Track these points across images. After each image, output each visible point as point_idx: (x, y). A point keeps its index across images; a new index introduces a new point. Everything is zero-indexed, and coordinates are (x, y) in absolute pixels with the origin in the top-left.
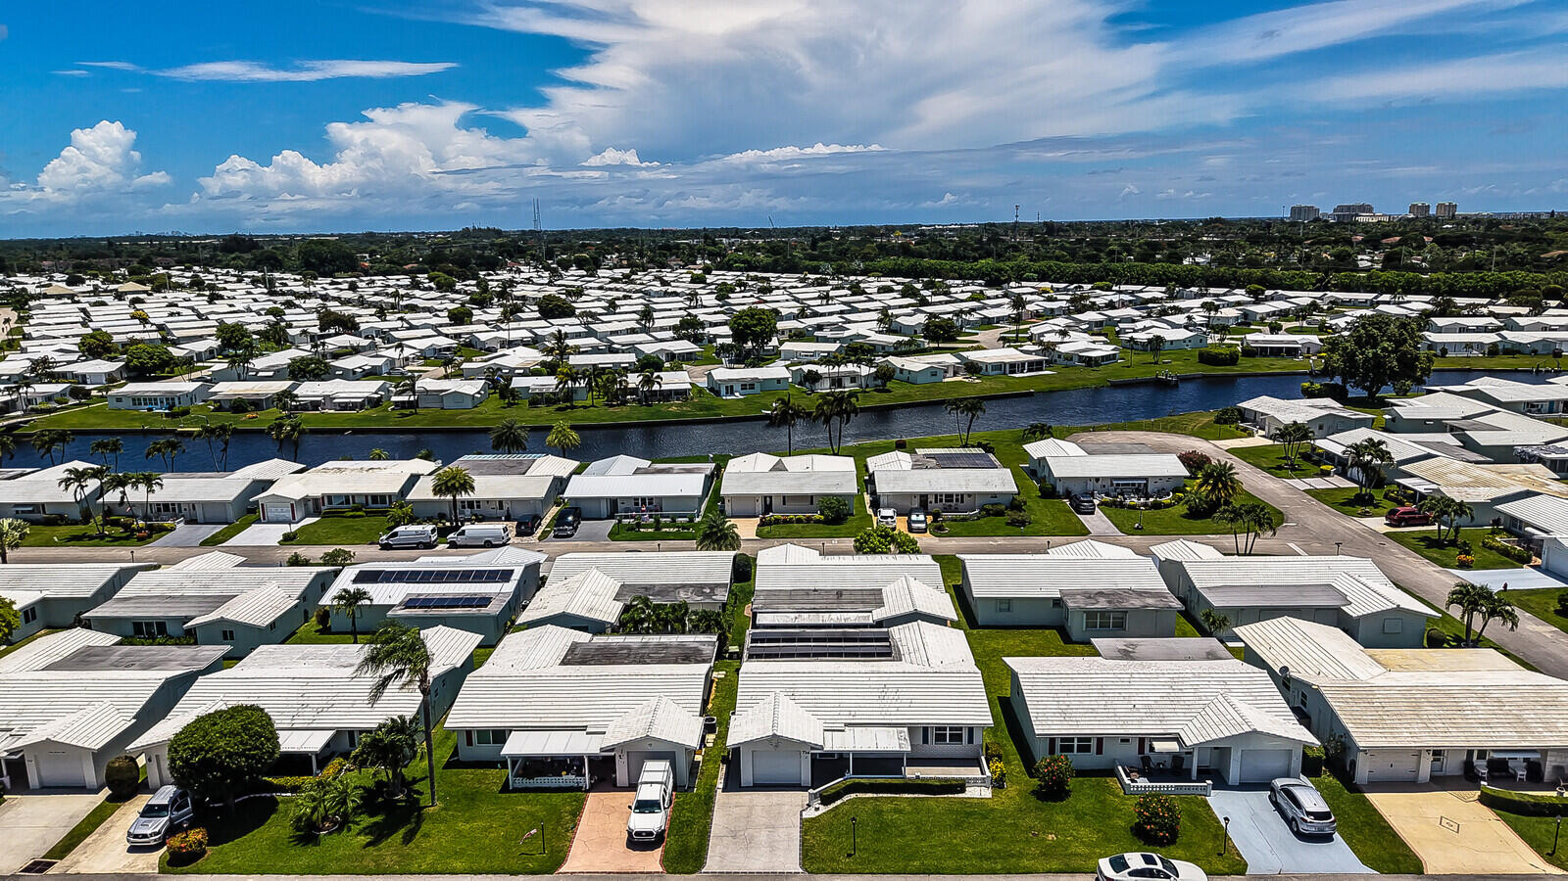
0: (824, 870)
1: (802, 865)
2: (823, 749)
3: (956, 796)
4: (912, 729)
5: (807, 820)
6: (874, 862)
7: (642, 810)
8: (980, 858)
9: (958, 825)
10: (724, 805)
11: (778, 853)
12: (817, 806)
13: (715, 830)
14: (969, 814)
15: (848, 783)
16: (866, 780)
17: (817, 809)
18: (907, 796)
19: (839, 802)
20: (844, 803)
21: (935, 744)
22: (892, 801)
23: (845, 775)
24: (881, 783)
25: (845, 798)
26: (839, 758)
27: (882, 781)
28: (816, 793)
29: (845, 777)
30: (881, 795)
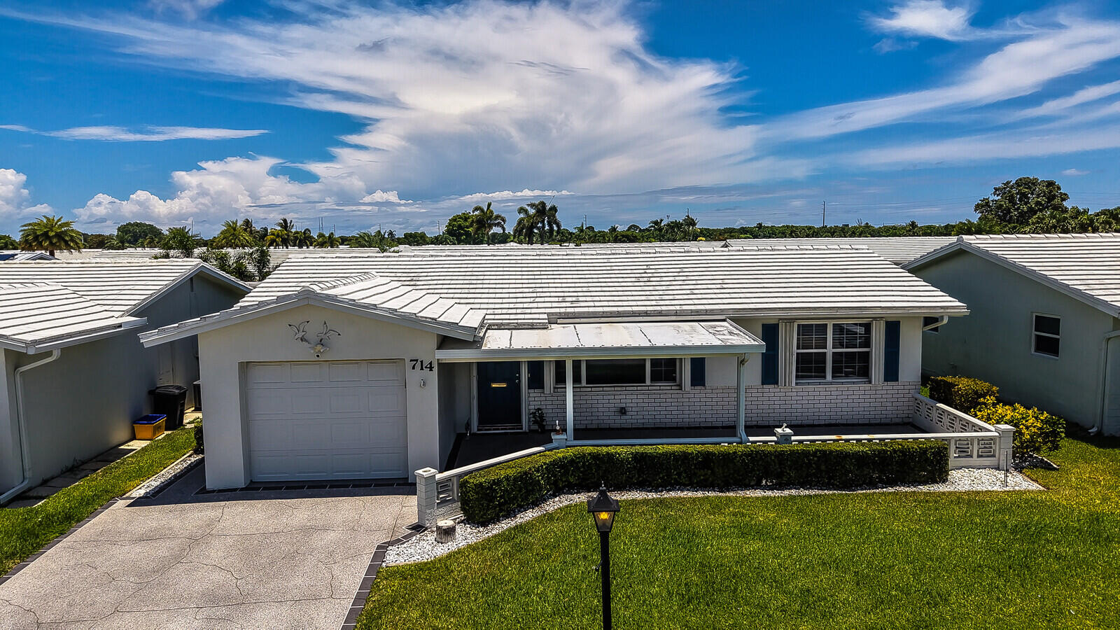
3: (924, 488)
12: (446, 523)
15: (560, 455)
16: (622, 449)
17: (448, 533)
18: (759, 493)
19: (529, 515)
20: (550, 517)
21: (797, 384)
22: (717, 508)
23: (551, 441)
24: (674, 453)
25: (554, 505)
26: (535, 427)
27: (675, 448)
28: (449, 479)
29: (549, 446)
30: (673, 494)
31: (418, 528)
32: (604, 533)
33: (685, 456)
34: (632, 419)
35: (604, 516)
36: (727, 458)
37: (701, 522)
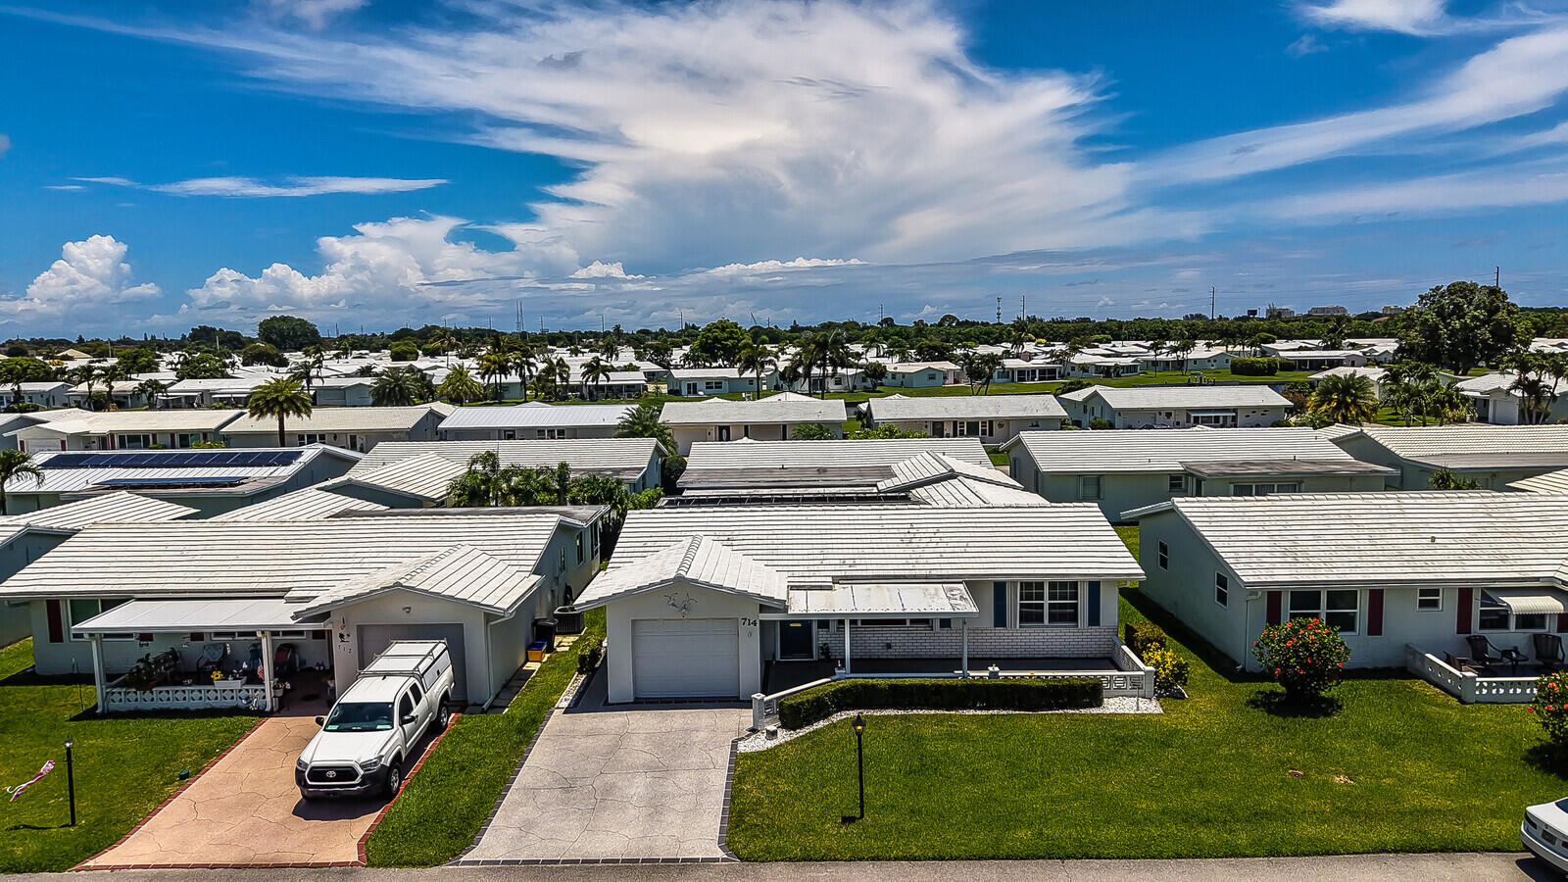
0: (781, 850)
1: (726, 843)
2: (786, 609)
3: (1083, 711)
4: (974, 585)
5: (746, 756)
6: (915, 833)
7: (346, 726)
8: (1185, 821)
9: (1103, 759)
10: (560, 734)
11: (670, 817)
12: (772, 728)
13: (524, 777)
14: (1124, 742)
15: (841, 685)
16: (881, 680)
17: (772, 734)
18: (972, 712)
19: (821, 724)
20: (834, 725)
21: (1020, 627)
22: (941, 720)
23: (835, 674)
24: (916, 685)
25: (836, 718)
26: (823, 657)
27: (916, 681)
28: (771, 700)
29: (834, 678)
30: (915, 712)
31: (753, 731)
32: (859, 734)
33: (922, 687)
34: (895, 652)
35: (859, 728)
36: (951, 689)
37: (927, 731)
